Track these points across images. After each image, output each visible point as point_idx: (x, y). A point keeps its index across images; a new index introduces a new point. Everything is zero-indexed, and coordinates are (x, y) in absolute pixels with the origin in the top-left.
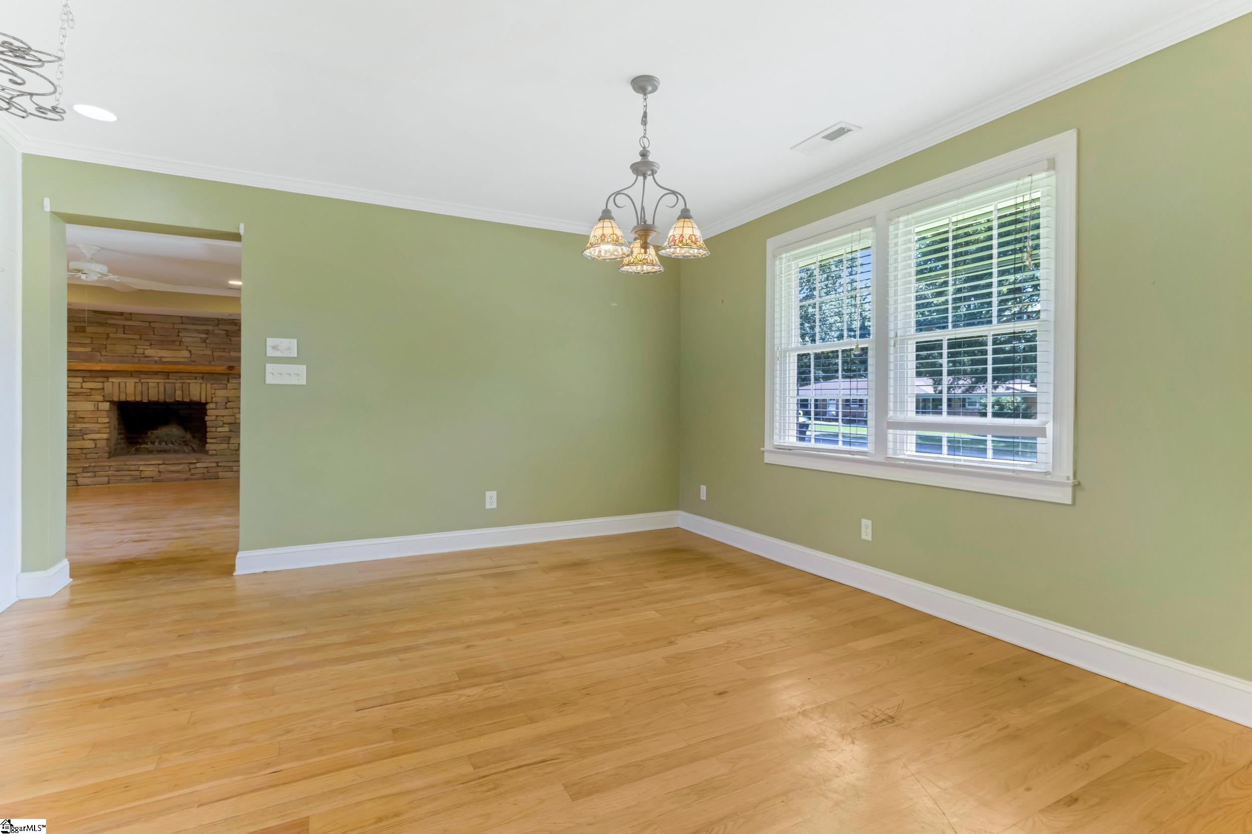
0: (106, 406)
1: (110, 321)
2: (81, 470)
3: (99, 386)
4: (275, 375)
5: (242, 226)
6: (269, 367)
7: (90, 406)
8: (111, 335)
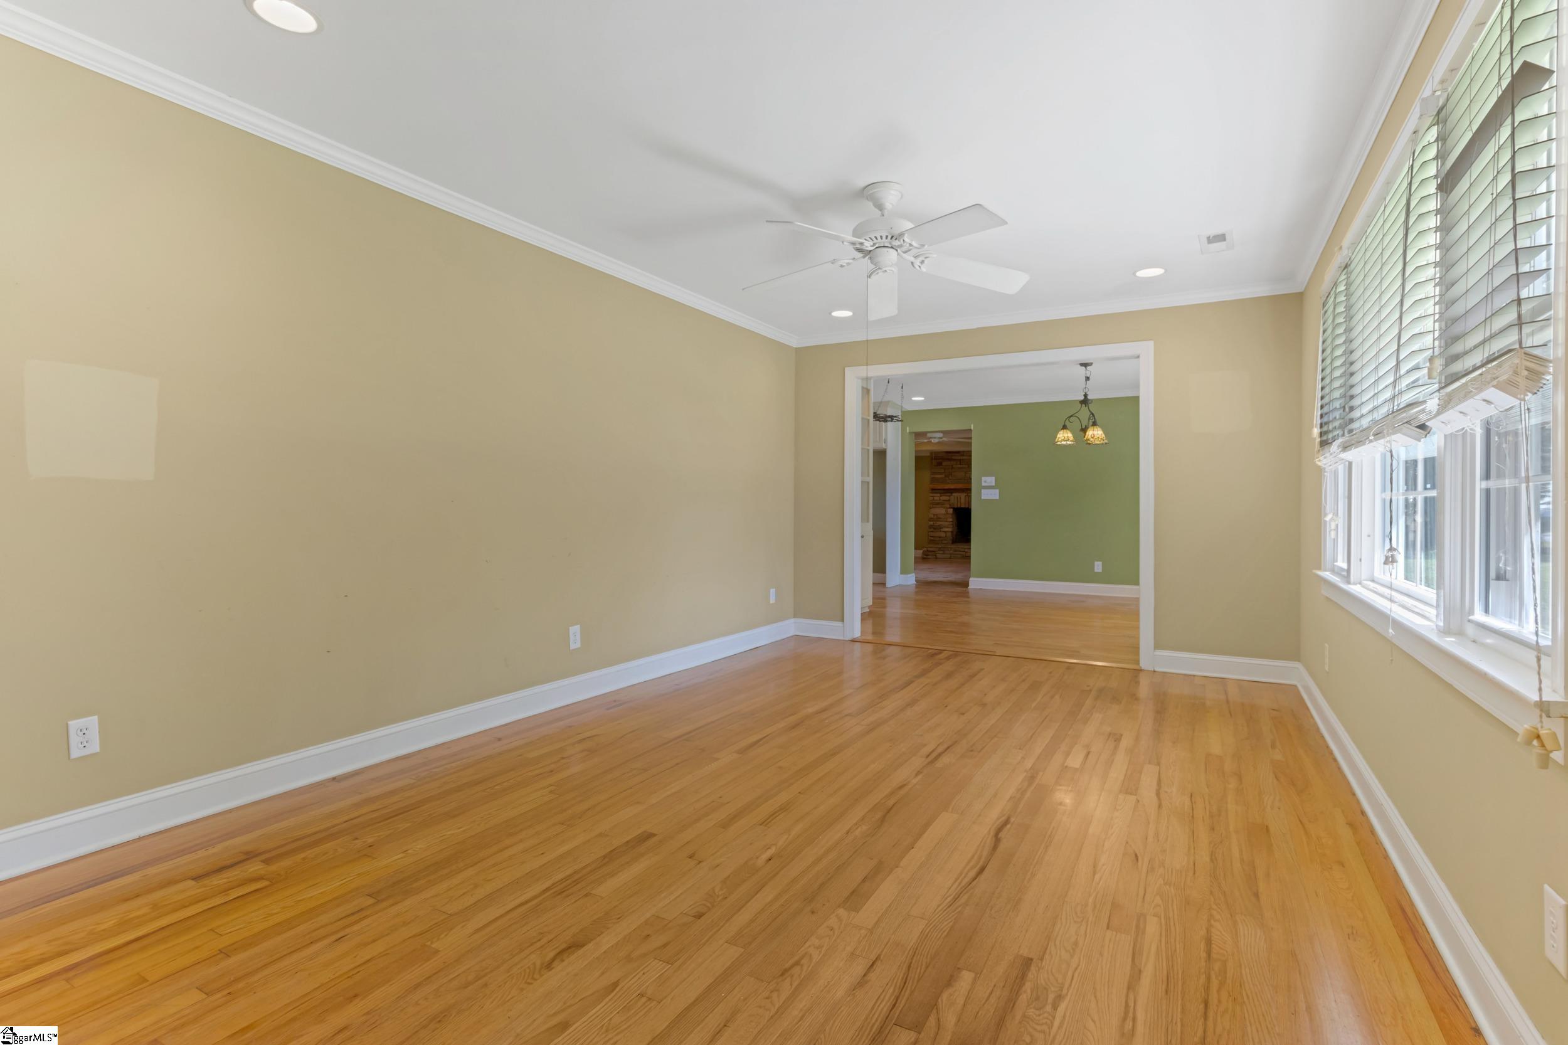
0: (951, 511)
1: (953, 458)
2: (938, 549)
3: (947, 498)
4: (987, 495)
5: (972, 426)
6: (983, 491)
7: (943, 511)
8: (954, 466)
